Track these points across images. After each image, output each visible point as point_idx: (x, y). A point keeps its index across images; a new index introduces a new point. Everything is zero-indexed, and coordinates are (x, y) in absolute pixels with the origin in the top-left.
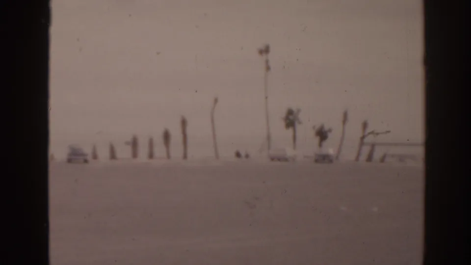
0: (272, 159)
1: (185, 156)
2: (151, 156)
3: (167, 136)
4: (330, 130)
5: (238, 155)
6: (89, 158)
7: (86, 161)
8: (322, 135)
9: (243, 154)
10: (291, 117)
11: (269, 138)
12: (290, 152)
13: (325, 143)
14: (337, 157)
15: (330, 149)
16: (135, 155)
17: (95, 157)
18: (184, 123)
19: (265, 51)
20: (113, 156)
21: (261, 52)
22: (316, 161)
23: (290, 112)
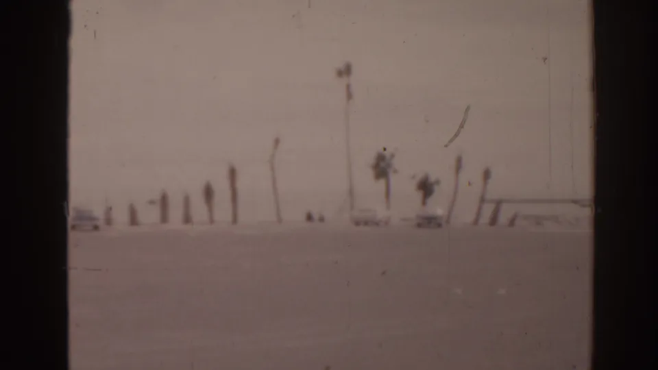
0: (357, 223)
1: (235, 220)
2: (187, 219)
3: (208, 193)
4: (438, 182)
5: (309, 218)
6: (101, 223)
7: (96, 228)
8: (426, 188)
9: (316, 217)
10: (382, 164)
11: (351, 192)
12: (381, 213)
13: (430, 201)
14: (448, 222)
15: (437, 208)
16: (164, 218)
17: (109, 221)
18: (233, 173)
19: (346, 71)
20: (134, 220)
21: (340, 73)
22: (419, 225)
23: (381, 158)
